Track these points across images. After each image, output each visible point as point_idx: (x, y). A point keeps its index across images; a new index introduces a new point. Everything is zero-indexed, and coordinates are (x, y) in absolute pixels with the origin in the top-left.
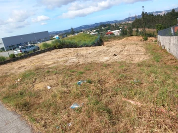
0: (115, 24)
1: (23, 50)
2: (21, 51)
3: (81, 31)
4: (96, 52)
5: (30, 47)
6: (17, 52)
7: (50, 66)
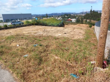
0: (74, 15)
1: (13, 23)
2: (11, 24)
3: (52, 16)
4: (56, 30)
5: (18, 22)
6: (9, 24)
7: (25, 35)
